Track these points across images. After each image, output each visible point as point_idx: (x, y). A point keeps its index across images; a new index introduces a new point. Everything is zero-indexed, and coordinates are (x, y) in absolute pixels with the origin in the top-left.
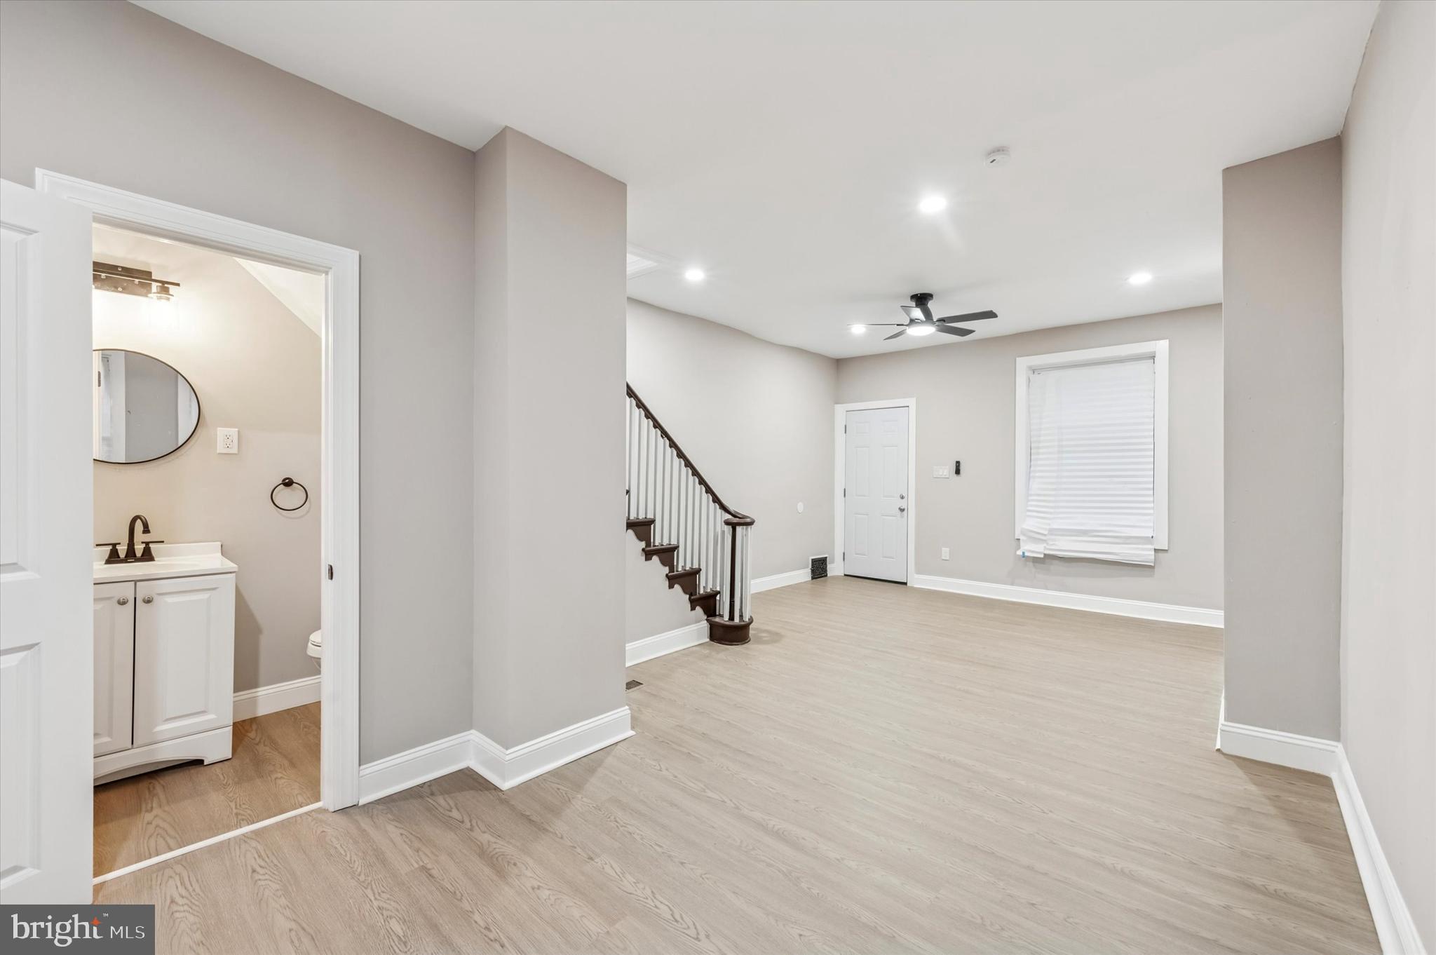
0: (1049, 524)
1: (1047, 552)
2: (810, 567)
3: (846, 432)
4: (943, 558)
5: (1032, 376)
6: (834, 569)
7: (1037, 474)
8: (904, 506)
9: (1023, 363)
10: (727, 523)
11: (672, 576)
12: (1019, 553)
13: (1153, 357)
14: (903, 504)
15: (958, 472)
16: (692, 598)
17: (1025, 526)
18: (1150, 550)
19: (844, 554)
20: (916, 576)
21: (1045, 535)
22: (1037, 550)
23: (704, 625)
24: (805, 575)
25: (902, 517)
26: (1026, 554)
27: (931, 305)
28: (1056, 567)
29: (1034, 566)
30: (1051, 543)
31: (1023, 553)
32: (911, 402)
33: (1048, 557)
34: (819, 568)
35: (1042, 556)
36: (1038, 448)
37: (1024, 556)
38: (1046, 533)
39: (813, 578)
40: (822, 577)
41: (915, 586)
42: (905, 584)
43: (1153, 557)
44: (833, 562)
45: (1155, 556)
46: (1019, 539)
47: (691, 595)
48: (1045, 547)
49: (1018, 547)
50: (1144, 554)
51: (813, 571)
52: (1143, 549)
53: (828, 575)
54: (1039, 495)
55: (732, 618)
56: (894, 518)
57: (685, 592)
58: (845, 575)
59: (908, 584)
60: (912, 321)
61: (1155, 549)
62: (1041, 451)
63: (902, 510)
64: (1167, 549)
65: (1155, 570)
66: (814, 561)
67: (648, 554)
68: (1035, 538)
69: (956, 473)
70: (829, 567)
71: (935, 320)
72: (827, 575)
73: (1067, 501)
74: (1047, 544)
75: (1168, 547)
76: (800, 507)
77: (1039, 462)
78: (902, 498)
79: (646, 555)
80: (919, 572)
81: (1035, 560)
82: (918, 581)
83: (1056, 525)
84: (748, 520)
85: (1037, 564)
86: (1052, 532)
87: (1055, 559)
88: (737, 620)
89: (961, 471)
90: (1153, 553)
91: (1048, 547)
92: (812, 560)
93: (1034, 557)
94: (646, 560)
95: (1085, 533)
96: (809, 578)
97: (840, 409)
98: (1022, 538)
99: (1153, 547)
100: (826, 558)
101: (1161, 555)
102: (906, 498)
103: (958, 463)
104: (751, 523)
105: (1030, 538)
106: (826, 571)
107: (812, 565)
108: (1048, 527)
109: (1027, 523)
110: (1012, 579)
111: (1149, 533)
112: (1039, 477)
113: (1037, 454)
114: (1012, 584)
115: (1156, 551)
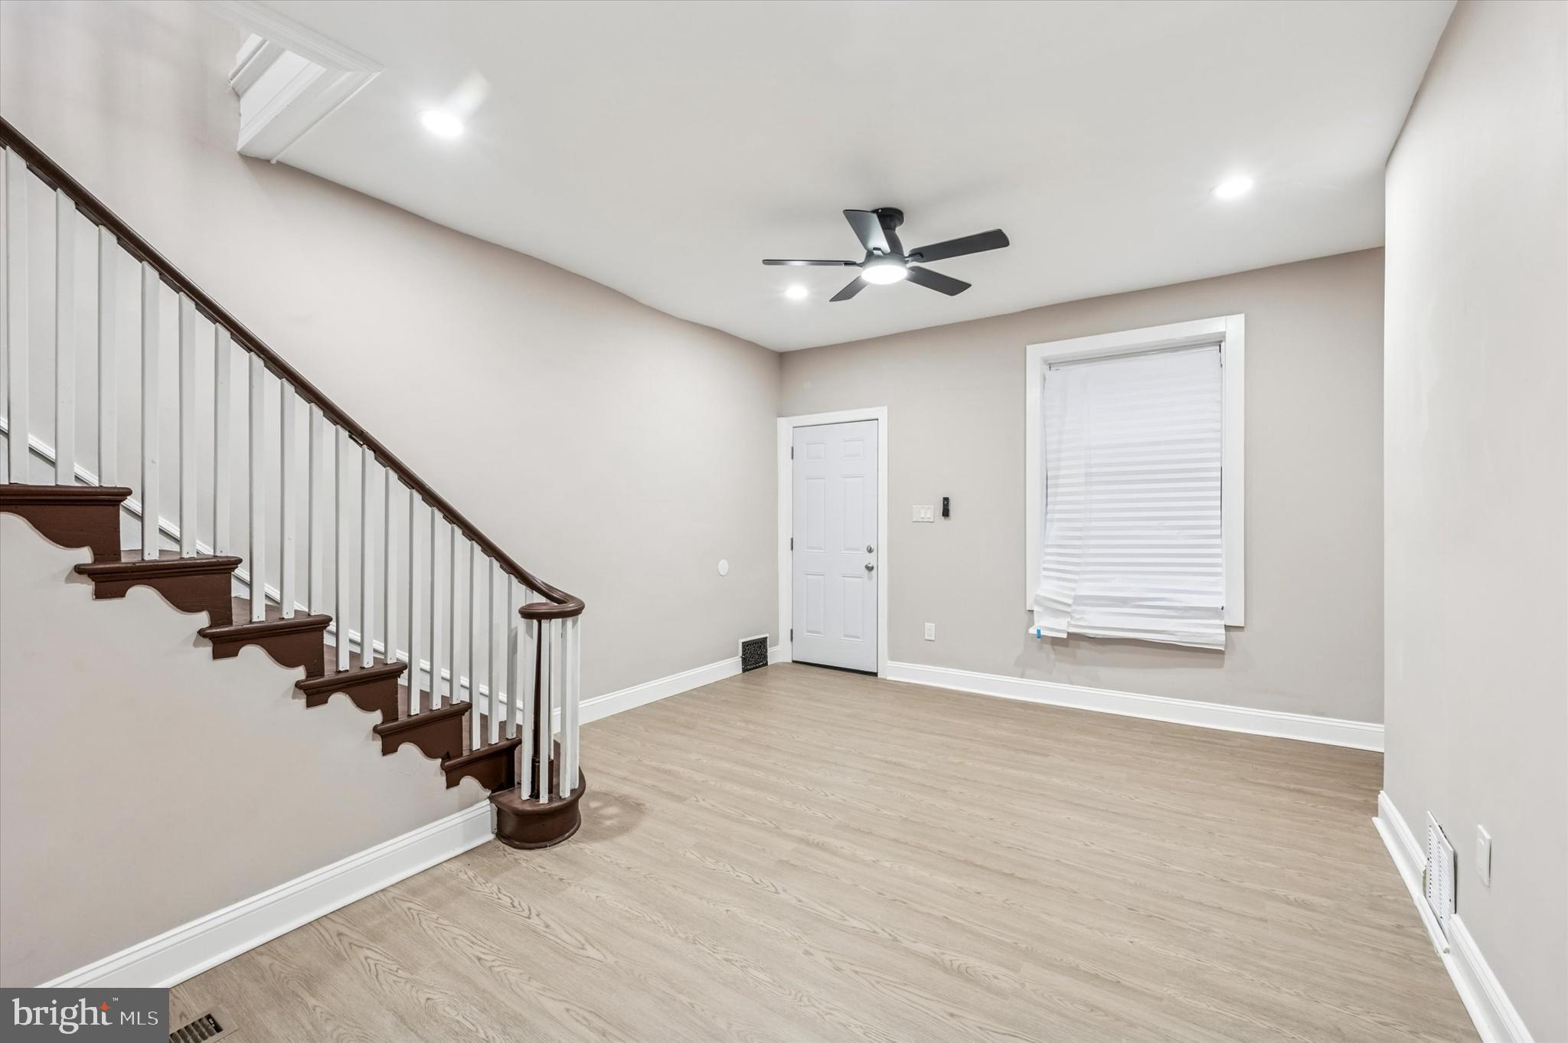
0: (1074, 589)
1: (1072, 630)
2: (740, 654)
3: (792, 458)
4: (927, 637)
5: (1048, 373)
6: (779, 654)
7: (1057, 516)
8: (873, 563)
9: (1036, 353)
10: (528, 614)
11: (390, 729)
12: (1033, 631)
13: (1219, 343)
14: (871, 560)
15: (946, 513)
16: (447, 764)
17: (1040, 592)
18: (1218, 626)
19: (792, 631)
20: (890, 663)
21: (1069, 605)
22: (1058, 626)
23: (484, 809)
24: (732, 666)
25: (870, 578)
26: (1043, 633)
27: (899, 231)
28: (1084, 651)
29: (1054, 650)
30: (1078, 617)
31: (1039, 631)
32: (881, 412)
33: (1074, 637)
34: (755, 655)
35: (1065, 636)
36: (1057, 477)
37: (1039, 636)
38: (1070, 601)
39: (744, 670)
40: (760, 667)
41: (888, 678)
42: (875, 674)
43: (1223, 638)
44: (776, 643)
45: (1226, 635)
46: (1032, 611)
47: (446, 757)
48: (1068, 622)
49: (1031, 623)
50: (1212, 634)
51: (745, 660)
52: (1208, 626)
53: (769, 664)
54: (1059, 546)
55: (535, 794)
56: (859, 580)
57: (430, 754)
58: (794, 662)
59: (879, 676)
60: (871, 256)
61: (1225, 626)
62: (1061, 481)
63: (870, 569)
64: (1243, 625)
65: (1226, 656)
66: (746, 645)
67: (315, 693)
68: (1056, 609)
69: (943, 515)
70: (770, 650)
71: (906, 254)
72: (766, 664)
73: (1096, 555)
74: (1072, 617)
75: (1245, 623)
76: (723, 566)
77: (1059, 498)
78: (870, 551)
79: (308, 696)
80: (893, 657)
81: (1055, 642)
82: (892, 671)
83: (1083, 591)
84: (571, 606)
85: (1055, 647)
86: (1079, 600)
87: (1083, 641)
88: (544, 798)
89: (951, 512)
90: (1223, 631)
91: (1072, 622)
92: (743, 643)
93: (1053, 638)
94: (309, 705)
95: (1124, 602)
96: (741, 672)
97: (784, 425)
98: (1036, 609)
99: (1223, 623)
100: (766, 638)
101: (1234, 634)
102: (875, 550)
103: (946, 500)
104: (575, 613)
105: (1047, 608)
106: (766, 657)
107: (743, 651)
108: (1073, 593)
109: (1043, 587)
110: (1022, 668)
111: (1217, 602)
112: (1059, 520)
113: (1057, 486)
114: (1022, 676)
115: (1228, 628)
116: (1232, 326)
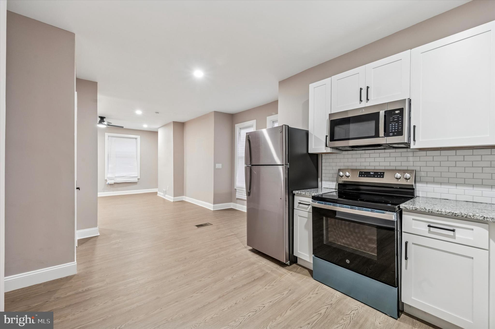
0: (115, 175)
5: (108, 138)
7: (110, 163)
9: (107, 134)
12: (107, 183)
13: (136, 139)
17: (108, 176)
22: (112, 182)
26: (109, 183)
28: (116, 185)
30: (116, 180)
33: (115, 183)
35: (113, 183)
36: (110, 156)
38: (114, 177)
43: (137, 180)
49: (107, 182)
50: (135, 180)
54: (111, 168)
65: (137, 183)
68: (111, 179)
73: (119, 170)
74: (114, 180)
75: (141, 178)
81: (111, 185)
83: (117, 175)
86: (116, 177)
90: (137, 179)
95: (123, 176)
98: (107, 179)
101: (139, 180)
111: (137, 175)
112: (111, 164)
113: (110, 158)
114: (104, 192)
115: (138, 179)
116: (138, 137)
